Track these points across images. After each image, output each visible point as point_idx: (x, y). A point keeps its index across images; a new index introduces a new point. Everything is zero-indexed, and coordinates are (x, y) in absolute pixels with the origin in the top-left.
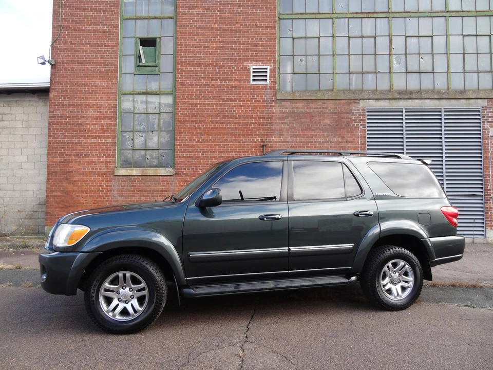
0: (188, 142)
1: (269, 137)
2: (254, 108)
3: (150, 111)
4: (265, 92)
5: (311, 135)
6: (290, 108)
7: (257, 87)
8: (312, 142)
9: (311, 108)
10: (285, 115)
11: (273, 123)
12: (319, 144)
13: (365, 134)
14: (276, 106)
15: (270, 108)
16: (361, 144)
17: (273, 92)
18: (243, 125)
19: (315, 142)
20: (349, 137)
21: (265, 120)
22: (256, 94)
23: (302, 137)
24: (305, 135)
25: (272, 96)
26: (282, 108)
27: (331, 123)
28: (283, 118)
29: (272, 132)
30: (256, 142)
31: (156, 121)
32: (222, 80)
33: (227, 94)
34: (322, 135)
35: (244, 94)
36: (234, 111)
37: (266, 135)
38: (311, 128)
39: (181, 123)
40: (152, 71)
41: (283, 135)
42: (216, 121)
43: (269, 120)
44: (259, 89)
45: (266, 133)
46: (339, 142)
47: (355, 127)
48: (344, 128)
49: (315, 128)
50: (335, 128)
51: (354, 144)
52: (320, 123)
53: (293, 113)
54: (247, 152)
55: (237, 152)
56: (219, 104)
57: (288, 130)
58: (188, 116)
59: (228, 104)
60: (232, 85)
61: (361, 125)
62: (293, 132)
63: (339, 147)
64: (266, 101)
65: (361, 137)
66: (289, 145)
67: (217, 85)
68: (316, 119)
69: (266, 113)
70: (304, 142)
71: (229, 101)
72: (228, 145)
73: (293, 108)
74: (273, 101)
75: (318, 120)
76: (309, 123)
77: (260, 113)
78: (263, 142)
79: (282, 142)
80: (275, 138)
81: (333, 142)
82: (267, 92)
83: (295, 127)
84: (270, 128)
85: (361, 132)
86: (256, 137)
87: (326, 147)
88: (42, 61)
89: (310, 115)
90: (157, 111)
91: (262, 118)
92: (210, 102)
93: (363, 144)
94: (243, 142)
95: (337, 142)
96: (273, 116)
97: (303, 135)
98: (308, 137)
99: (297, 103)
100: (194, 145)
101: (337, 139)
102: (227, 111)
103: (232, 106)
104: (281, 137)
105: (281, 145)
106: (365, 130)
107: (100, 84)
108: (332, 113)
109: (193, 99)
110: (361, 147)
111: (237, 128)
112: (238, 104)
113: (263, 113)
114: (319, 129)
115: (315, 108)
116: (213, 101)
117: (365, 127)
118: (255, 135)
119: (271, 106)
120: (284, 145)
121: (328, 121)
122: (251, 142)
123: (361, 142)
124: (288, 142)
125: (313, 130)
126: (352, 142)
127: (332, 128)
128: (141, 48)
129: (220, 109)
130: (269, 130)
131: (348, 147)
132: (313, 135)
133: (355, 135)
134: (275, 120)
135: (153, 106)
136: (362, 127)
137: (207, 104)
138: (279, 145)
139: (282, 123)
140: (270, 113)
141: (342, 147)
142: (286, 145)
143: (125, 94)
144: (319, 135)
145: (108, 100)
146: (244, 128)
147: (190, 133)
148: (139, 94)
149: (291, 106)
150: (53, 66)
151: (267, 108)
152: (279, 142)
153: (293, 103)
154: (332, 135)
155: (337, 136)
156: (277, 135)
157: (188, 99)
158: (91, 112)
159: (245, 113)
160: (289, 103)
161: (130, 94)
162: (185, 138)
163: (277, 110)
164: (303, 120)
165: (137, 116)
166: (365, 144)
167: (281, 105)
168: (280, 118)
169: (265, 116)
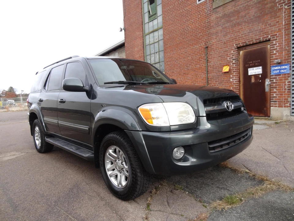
0: (169, 55)
1: (209, 40)
2: (200, 21)
3: (156, 41)
4: (206, 6)
5: (238, 29)
6: (223, 12)
7: (201, 5)
8: (239, 35)
9: (238, 6)
10: (219, 19)
11: (211, 28)
12: (245, 36)
13: (290, 13)
14: (213, 15)
15: (209, 18)
16: (285, 25)
17: (211, 4)
18: (194, 36)
19: (242, 35)
20: (273, 21)
21: (206, 28)
22: (200, 11)
23: (232, 33)
24: (234, 31)
25: (210, 8)
26: (217, 15)
27: (255, 13)
28: (218, 22)
29: (211, 36)
30: (202, 46)
31: (158, 46)
32: (182, 9)
33: (185, 18)
34: (248, 26)
35: (194, 13)
36: (190, 28)
37: (208, 39)
38: (239, 23)
39: (166, 45)
40: (154, 18)
41: (218, 36)
42: (181, 38)
43: (208, 28)
44: (202, 6)
45: (208, 37)
46: (263, 29)
47: (279, 9)
48: (267, 14)
49: (242, 22)
50: (259, 17)
51: (278, 27)
52: (245, 16)
53: (225, 16)
54: (197, 54)
55: (192, 56)
56: (182, 26)
57: (221, 31)
58: (168, 39)
59: (186, 24)
60: (187, 9)
61: (285, 5)
62: (225, 31)
63: (263, 33)
64: (207, 13)
65: (285, 17)
66: (222, 42)
67: (180, 13)
68: (243, 14)
69: (207, 22)
70: (233, 37)
71: (186, 22)
72: (187, 52)
73: (224, 11)
74: (211, 11)
75: (244, 14)
76: (237, 19)
77: (203, 24)
78: (206, 45)
79: (218, 41)
80: (213, 39)
81: (257, 30)
82: (207, 5)
83: (226, 27)
84: (209, 33)
85: (285, 12)
86: (202, 43)
87: (251, 37)
88: (120, 30)
89: (238, 12)
90: (157, 40)
91: (204, 27)
92: (177, 26)
93: (287, 24)
94: (195, 48)
95: (260, 29)
96: (211, 23)
97: (233, 31)
98: (236, 32)
99: (227, 6)
100: (172, 56)
101: (261, 26)
102: (186, 29)
103: (188, 25)
104: (216, 38)
105: (217, 44)
106: (290, 8)
107: (138, 33)
108: (256, 4)
109: (170, 27)
110: (285, 28)
111: (191, 39)
112: (191, 22)
113: (205, 23)
114: (245, 22)
115: (241, 5)
116: (178, 25)
117: (290, 6)
118: (201, 41)
119: (210, 16)
120: (219, 43)
121: (253, 12)
122: (199, 47)
123: (285, 22)
124: (222, 40)
125: (240, 25)
126: (275, 25)
127: (256, 17)
128: (150, 6)
129: (182, 29)
130: (209, 35)
131: (272, 31)
132: (240, 29)
133: (278, 17)
134: (213, 26)
135: (156, 38)
136: (286, 7)
137: (176, 28)
138: (216, 44)
139: (217, 26)
140: (209, 22)
141: (265, 33)
142: (221, 43)
143: (146, 35)
144: (245, 27)
145: (140, 41)
146: (195, 38)
147: (170, 49)
148: (151, 33)
149: (223, 10)
150: (125, 30)
151: (208, 18)
152: (216, 42)
153: (224, 8)
154: (256, 24)
155: (261, 24)
156: (214, 37)
157: (168, 28)
158: (136, 49)
159: (195, 27)
160: (221, 8)
161: (148, 34)
162: (168, 53)
163: (213, 17)
164: (232, 19)
165: (151, 45)
166: (290, 24)
167: (217, 12)
168: (216, 23)
169: (206, 25)
